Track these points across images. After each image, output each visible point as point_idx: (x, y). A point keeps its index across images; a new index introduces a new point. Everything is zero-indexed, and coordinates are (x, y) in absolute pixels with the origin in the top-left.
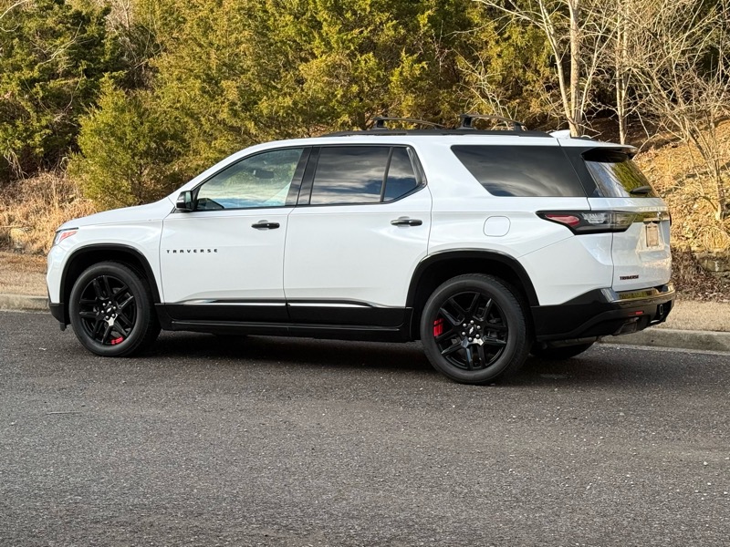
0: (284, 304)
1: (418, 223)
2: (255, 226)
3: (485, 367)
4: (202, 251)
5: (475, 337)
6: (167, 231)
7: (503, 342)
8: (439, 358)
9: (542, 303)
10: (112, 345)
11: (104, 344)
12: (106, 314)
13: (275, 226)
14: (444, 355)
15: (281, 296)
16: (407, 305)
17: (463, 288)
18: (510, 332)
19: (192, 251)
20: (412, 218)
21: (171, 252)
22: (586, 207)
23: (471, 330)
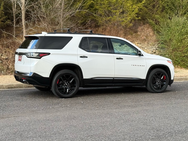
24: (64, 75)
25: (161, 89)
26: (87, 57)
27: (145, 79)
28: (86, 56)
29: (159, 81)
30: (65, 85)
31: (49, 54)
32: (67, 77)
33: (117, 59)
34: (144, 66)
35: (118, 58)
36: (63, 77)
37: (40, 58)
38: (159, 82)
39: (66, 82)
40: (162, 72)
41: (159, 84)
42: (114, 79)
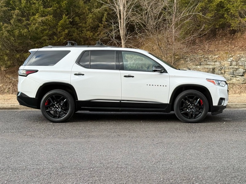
24: (54, 96)
25: (195, 118)
26: (83, 75)
27: (169, 103)
28: (82, 73)
29: (191, 107)
30: (56, 107)
31: (37, 71)
32: (57, 98)
33: (125, 76)
34: (166, 86)
35: (127, 75)
36: (52, 98)
37: (26, 76)
38: (193, 108)
39: (57, 104)
40: (196, 95)
41: (192, 111)
42: (122, 102)
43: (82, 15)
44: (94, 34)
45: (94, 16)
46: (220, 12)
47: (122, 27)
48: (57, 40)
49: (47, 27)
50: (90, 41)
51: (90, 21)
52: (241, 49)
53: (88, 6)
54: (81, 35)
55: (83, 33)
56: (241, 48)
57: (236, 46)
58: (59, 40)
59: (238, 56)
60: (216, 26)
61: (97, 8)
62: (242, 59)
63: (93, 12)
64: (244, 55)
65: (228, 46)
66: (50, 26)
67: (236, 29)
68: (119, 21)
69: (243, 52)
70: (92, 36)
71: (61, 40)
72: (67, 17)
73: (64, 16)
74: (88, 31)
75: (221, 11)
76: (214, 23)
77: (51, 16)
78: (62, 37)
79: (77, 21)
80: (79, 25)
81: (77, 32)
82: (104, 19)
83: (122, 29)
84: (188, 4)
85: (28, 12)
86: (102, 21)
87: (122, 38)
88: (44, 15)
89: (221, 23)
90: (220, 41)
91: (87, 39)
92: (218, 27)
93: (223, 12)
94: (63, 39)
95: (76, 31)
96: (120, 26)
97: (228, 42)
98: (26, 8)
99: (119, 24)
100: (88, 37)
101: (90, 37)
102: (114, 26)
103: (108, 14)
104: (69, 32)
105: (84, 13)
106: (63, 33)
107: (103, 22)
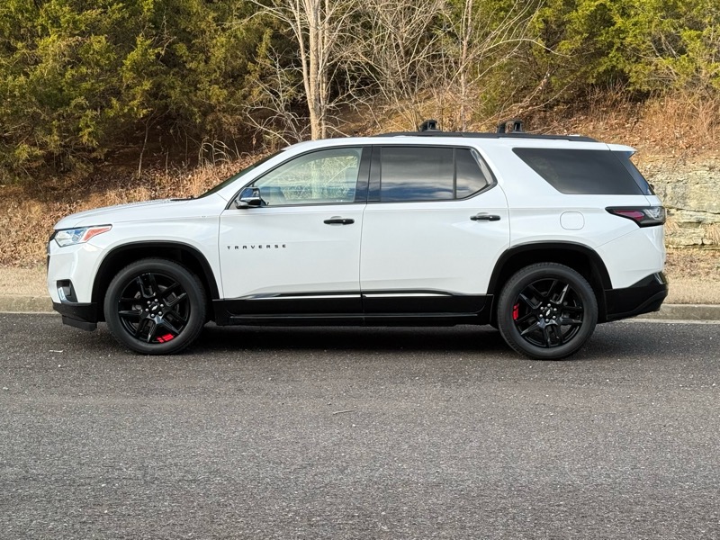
0: (359, 296)
1: (496, 218)
2: (326, 222)
3: (562, 344)
4: (268, 246)
5: (552, 318)
6: (225, 228)
7: (579, 321)
8: (519, 337)
9: (615, 286)
10: (159, 343)
11: (150, 342)
12: (151, 312)
13: (350, 222)
14: (523, 336)
15: (357, 288)
16: (488, 293)
17: (543, 275)
18: (585, 313)
19: (257, 247)
20: (490, 214)
21: (233, 248)
22: (647, 204)
23: (548, 313)
43: (196, 37)
44: (232, 94)
45: (232, 40)
46: (600, 38)
47: (312, 76)
48: (122, 109)
49: (89, 71)
50: (220, 115)
51: (218, 54)
52: (657, 147)
53: (215, 11)
54: (195, 96)
55: (199, 89)
56: (657, 145)
57: (646, 139)
58: (126, 111)
59: (648, 167)
60: (587, 78)
61: (241, 16)
62: (658, 176)
63: (230, 28)
64: (664, 166)
65: (621, 138)
66: (99, 66)
67: (645, 88)
68: (303, 57)
69: (662, 156)
70: (226, 100)
71: (132, 109)
72: (148, 42)
73: (139, 39)
74: (215, 84)
75: (602, 34)
76: (583, 69)
77: (103, 38)
78: (135, 102)
79: (181, 57)
80: (188, 67)
81: (181, 87)
82: (262, 50)
83: (311, 80)
84: (507, 11)
85: (29, 24)
86: (256, 54)
87: (310, 107)
88: (77, 32)
89: (601, 69)
90: (601, 123)
91: (212, 108)
92: (594, 81)
93: (608, 37)
94: (138, 108)
95: (178, 83)
96: (305, 73)
97: (624, 125)
98: (22, 13)
99: (302, 66)
100: (213, 101)
101: (219, 103)
102: (282, 73)
103: (275, 36)
104: (158, 86)
105: (203, 32)
106: (138, 89)
107: (259, 60)
